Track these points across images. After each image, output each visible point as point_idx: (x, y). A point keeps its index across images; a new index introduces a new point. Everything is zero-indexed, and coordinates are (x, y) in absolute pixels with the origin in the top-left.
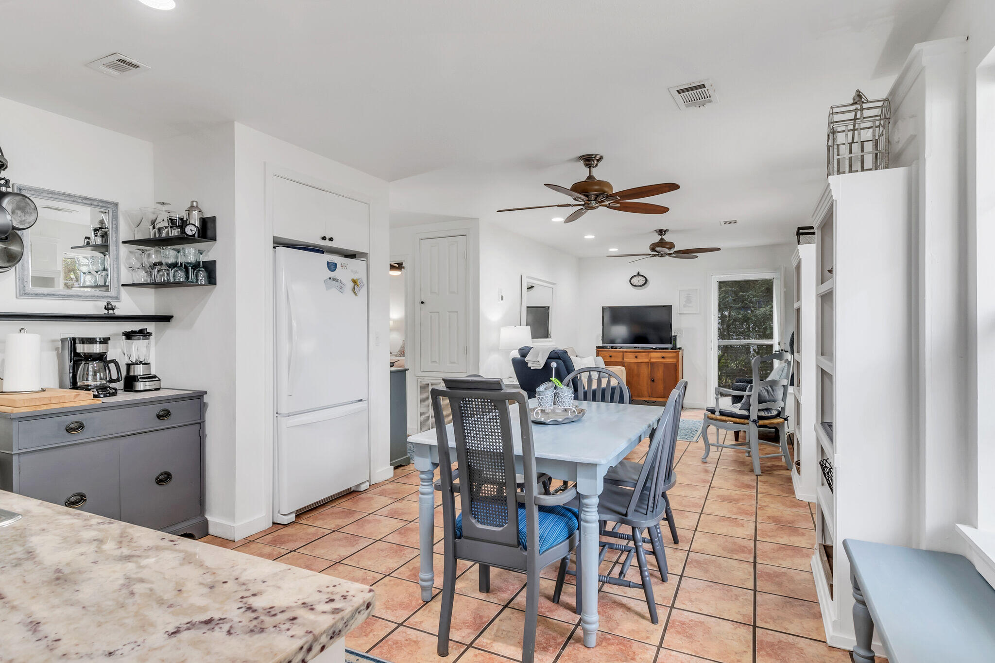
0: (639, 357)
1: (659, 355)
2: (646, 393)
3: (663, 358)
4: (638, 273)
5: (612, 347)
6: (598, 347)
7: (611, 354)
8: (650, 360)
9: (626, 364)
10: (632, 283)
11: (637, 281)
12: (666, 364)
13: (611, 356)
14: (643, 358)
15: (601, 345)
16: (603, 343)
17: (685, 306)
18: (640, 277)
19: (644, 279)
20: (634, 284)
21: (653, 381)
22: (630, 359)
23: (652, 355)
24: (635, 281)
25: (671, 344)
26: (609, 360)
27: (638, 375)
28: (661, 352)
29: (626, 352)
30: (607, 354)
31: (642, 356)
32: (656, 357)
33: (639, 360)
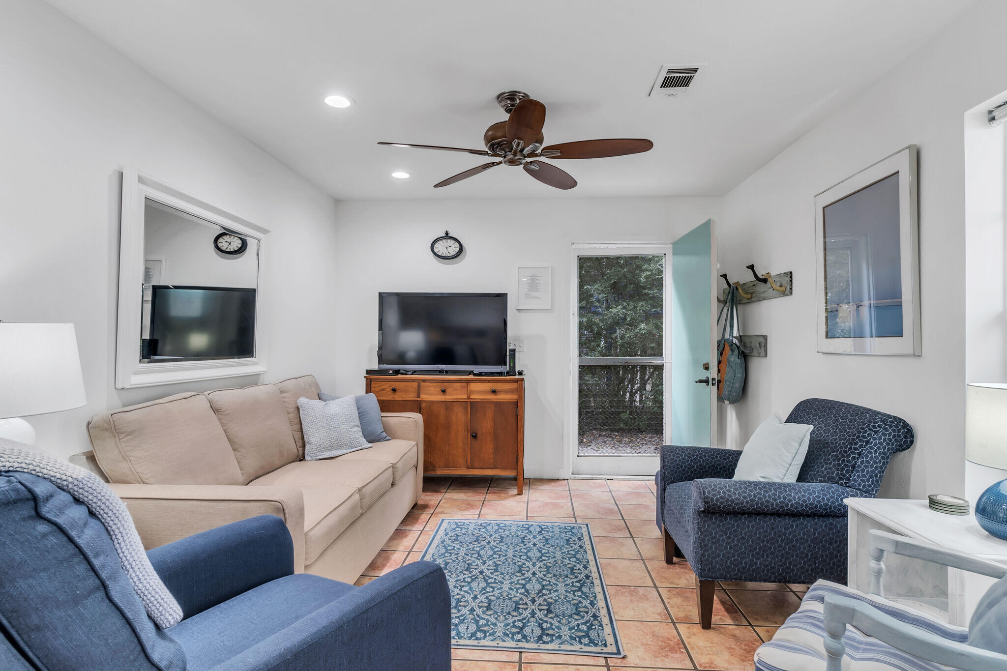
0: (448, 391)
1: (487, 387)
2: (461, 461)
3: (494, 392)
4: (447, 233)
5: (397, 372)
6: (369, 372)
7: (395, 385)
8: (469, 397)
9: (424, 405)
10: (436, 250)
11: (447, 248)
12: (498, 405)
13: (394, 390)
14: (456, 394)
15: (375, 366)
16: (381, 362)
17: (527, 296)
18: (449, 241)
19: (457, 245)
20: (440, 254)
21: (475, 437)
22: (431, 395)
23: (474, 386)
24: (440, 248)
25: (505, 364)
26: (389, 396)
27: (448, 426)
28: (489, 381)
29: (424, 381)
30: (388, 386)
31: (456, 390)
32: (480, 391)
33: (448, 397)
